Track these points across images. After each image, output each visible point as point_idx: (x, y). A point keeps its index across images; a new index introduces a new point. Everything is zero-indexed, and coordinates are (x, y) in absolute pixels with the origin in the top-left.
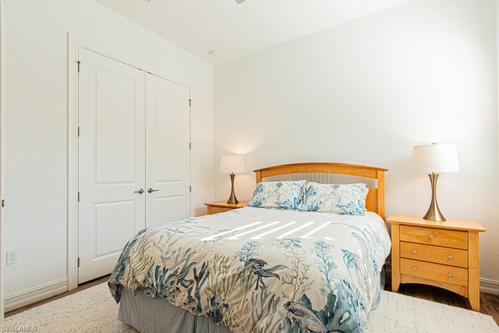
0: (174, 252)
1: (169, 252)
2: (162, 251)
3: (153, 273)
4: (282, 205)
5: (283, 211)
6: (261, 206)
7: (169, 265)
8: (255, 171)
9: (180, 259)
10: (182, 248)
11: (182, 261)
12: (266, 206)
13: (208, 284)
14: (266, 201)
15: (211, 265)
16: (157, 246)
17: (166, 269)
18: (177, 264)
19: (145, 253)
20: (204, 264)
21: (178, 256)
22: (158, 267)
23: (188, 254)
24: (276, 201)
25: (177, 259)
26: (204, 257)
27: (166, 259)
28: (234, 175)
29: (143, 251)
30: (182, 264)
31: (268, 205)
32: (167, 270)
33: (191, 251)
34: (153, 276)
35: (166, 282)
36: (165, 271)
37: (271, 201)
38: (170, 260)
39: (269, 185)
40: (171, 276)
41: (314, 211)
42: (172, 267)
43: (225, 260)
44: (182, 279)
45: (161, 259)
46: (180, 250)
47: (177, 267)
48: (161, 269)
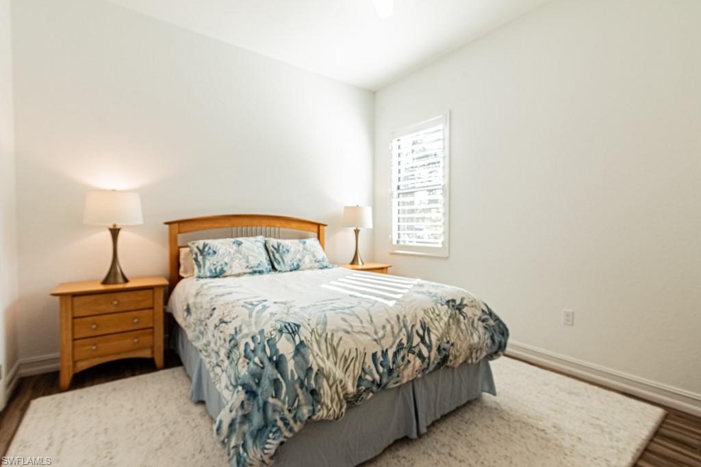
0: (384, 327)
1: (378, 330)
2: (367, 333)
3: (369, 367)
4: (256, 269)
5: (257, 276)
6: (225, 274)
7: (386, 343)
8: (166, 223)
9: (396, 330)
10: (389, 318)
11: (400, 330)
12: (233, 273)
13: (436, 335)
14: (231, 267)
15: (427, 320)
16: (354, 332)
17: (384, 351)
18: (394, 336)
19: (340, 350)
20: (421, 322)
21: (392, 328)
22: (374, 355)
23: (401, 321)
24: (245, 265)
25: (393, 332)
26: (416, 316)
27: (380, 339)
28: (119, 229)
29: (335, 350)
30: (401, 334)
31: (237, 271)
32: (387, 350)
33: (401, 318)
34: (371, 370)
35: (394, 363)
36: (385, 353)
37: (238, 265)
38: (386, 337)
39: (222, 244)
40: (395, 354)
41: (295, 270)
42: (390, 343)
43: (432, 310)
44: (411, 348)
45: (375, 343)
46: (388, 321)
47: (397, 341)
48: (379, 354)
